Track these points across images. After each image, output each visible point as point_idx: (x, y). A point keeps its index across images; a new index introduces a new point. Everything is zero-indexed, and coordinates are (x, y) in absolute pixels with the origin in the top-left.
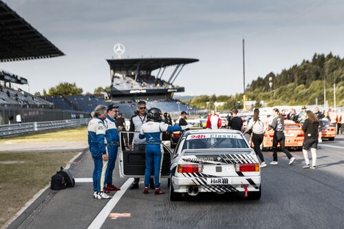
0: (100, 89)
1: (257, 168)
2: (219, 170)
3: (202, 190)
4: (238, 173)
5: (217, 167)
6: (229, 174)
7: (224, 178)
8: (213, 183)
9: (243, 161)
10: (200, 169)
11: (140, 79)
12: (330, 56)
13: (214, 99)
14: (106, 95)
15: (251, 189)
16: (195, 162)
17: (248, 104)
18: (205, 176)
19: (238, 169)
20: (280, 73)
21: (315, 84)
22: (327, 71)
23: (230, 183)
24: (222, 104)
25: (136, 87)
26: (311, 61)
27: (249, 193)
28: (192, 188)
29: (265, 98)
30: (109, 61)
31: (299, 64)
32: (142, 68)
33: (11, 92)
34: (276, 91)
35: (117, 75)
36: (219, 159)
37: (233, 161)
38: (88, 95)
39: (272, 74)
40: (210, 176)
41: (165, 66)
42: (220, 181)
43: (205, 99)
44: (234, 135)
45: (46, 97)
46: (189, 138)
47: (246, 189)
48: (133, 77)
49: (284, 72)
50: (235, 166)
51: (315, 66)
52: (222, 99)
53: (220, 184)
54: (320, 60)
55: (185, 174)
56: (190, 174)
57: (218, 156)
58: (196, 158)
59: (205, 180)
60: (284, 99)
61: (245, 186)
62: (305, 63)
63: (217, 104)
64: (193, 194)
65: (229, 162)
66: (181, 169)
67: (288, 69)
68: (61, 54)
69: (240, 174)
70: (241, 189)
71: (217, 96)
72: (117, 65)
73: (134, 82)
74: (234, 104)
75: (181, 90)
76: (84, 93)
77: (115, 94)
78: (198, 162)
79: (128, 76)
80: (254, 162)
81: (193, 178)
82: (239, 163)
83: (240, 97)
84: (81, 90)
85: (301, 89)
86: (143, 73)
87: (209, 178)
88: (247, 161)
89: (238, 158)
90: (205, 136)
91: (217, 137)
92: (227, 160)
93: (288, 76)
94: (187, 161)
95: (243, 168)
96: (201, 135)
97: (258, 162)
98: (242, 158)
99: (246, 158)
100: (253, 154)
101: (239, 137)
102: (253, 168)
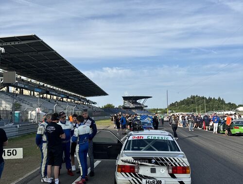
0: (120, 106)
1: (187, 171)
2: (153, 171)
4: (170, 174)
7: (159, 179)
9: (175, 164)
10: (136, 170)
11: (133, 103)
12: (197, 96)
13: (158, 110)
14: (122, 108)
16: (132, 163)
18: (142, 177)
19: (171, 171)
21: (192, 105)
22: (196, 101)
25: (132, 106)
26: (190, 97)
29: (174, 110)
30: (123, 97)
32: (133, 99)
33: (92, 107)
34: (178, 108)
35: (125, 101)
37: (166, 164)
38: (116, 108)
39: (177, 102)
40: (146, 177)
41: (141, 99)
42: (154, 182)
44: (166, 137)
45: (102, 109)
46: (131, 138)
48: (131, 102)
50: (168, 169)
51: (191, 99)
52: (160, 110)
54: (193, 97)
55: (123, 173)
56: (128, 174)
57: (153, 158)
58: (133, 159)
59: (141, 181)
62: (188, 98)
65: (162, 165)
66: (120, 169)
67: (182, 100)
68: (108, 95)
69: (172, 176)
71: (159, 109)
72: (125, 98)
73: (131, 104)
74: (164, 111)
75: (146, 107)
77: (125, 108)
78: (135, 164)
79: (129, 102)
80: (186, 166)
81: (130, 178)
82: (172, 165)
84: (114, 106)
85: (187, 107)
86: (134, 101)
87: (145, 179)
88: (179, 164)
89: (170, 161)
90: (143, 137)
91: (153, 138)
92: (160, 162)
93: (182, 102)
94: (125, 162)
95: (175, 171)
96: (140, 136)
97: (189, 165)
98: (174, 161)
99: (178, 161)
100: (183, 157)
101: (170, 139)
102: (184, 171)
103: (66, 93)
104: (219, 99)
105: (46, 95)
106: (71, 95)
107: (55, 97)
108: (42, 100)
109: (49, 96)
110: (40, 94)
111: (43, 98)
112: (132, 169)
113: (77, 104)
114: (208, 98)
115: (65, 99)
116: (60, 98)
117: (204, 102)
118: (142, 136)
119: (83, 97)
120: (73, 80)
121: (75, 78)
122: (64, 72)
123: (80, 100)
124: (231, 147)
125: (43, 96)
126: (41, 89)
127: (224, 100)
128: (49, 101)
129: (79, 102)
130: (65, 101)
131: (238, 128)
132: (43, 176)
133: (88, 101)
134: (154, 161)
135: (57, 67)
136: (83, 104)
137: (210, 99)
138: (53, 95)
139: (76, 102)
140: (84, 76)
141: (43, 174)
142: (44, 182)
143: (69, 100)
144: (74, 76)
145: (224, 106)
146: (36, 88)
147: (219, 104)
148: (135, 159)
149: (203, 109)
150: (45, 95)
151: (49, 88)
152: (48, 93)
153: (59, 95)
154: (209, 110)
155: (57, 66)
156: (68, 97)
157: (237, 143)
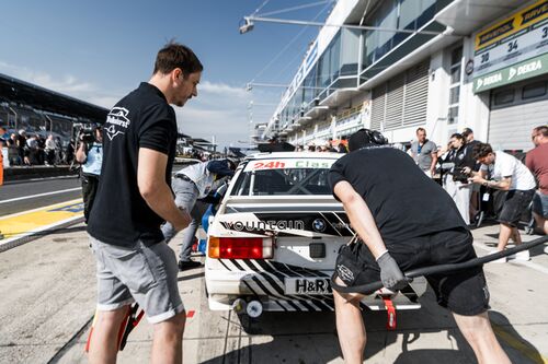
2: (318, 252)
3: (273, 307)
5: (312, 245)
8: (301, 292)
10: (266, 251)
16: (255, 231)
18: (282, 270)
36: (319, 223)
40: (294, 271)
42: (319, 285)
46: (250, 167)
53: (320, 292)
55: (227, 262)
56: (240, 262)
58: (257, 220)
65: (346, 233)
66: (217, 250)
78: (262, 232)
87: (292, 275)
90: (283, 165)
91: (310, 167)
92: (340, 227)
96: (276, 161)
112: (255, 250)
118: (281, 161)
134: (322, 223)
148: (264, 218)
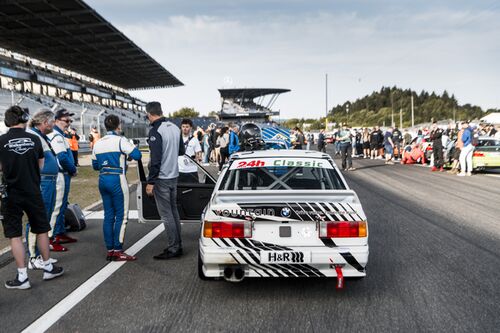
0: (213, 112)
1: (361, 230)
2: (285, 232)
3: (252, 273)
4: (323, 239)
5: (281, 228)
6: (306, 240)
7: (295, 250)
8: (272, 262)
9: (333, 216)
10: (247, 232)
11: (245, 105)
12: (395, 88)
13: (303, 121)
14: (217, 117)
15: (350, 272)
16: (238, 217)
17: (329, 125)
18: (259, 246)
19: (324, 232)
20: (355, 101)
21: (383, 111)
22: (392, 100)
23: (307, 260)
24: (309, 125)
25: (241, 112)
26: (379, 92)
27: (347, 279)
28: (231, 269)
29: (343, 121)
30: (220, 91)
31: (370, 94)
32: (246, 96)
33: (141, 114)
34: (351, 116)
35: (226, 101)
36: (286, 211)
37: (314, 216)
38: (204, 117)
39: (348, 103)
40: (268, 246)
41: (264, 94)
42: (286, 257)
43: (296, 121)
44: (317, 161)
46: (235, 165)
47: (339, 272)
48: (239, 103)
49: (358, 101)
50: (318, 227)
51: (382, 97)
52: (309, 121)
53: (286, 262)
54: (386, 92)
55: (218, 240)
56: (227, 240)
57: (285, 206)
58: (239, 208)
59: (257, 255)
60: (358, 122)
61: (338, 267)
62: (375, 94)
63: (305, 125)
64: (233, 279)
65: (306, 218)
66: (210, 231)
67: (361, 98)
68: (182, 84)
69: (328, 242)
70: (330, 273)
71: (305, 119)
72: (226, 94)
73: (239, 107)
74: (318, 125)
75: (277, 113)
76: (200, 116)
77: (224, 117)
78: (243, 218)
79: (235, 102)
80: (357, 219)
81: (234, 249)
82: (327, 219)
83: (323, 120)
84: (198, 114)
85: (371, 114)
86: (246, 100)
87: (265, 249)
88: (342, 216)
89: (324, 210)
90: (263, 163)
91: (286, 165)
92: (302, 214)
93: (361, 104)
94: (221, 215)
95: (334, 231)
96: (256, 160)
97: (364, 218)
98: (333, 210)
99: (341, 209)
100: (354, 201)
101: (326, 165)
102: (354, 230)
103: (81, 81)
104: (445, 95)
105: (29, 83)
106: (91, 85)
107: (52, 91)
108: (20, 95)
109: (37, 88)
110: (15, 80)
111: (22, 92)
112: (238, 231)
113: (107, 107)
114: (419, 94)
115: (76, 96)
116: (63, 92)
117: (409, 102)
118: (262, 160)
119: (121, 90)
120: (94, 46)
121: (99, 41)
122: (72, 27)
123: (114, 98)
124: (462, 195)
125: (23, 87)
126: (16, 69)
127: (456, 98)
128: (39, 100)
129: (113, 103)
130: (77, 102)
131: (482, 155)
132: (33, 255)
133: (133, 101)
134: (288, 211)
135: (54, 15)
136: (123, 108)
137: (425, 96)
138: (47, 84)
139: (104, 101)
140: (121, 37)
141: (32, 250)
142: (35, 268)
143: (87, 98)
144: (98, 36)
145: (454, 112)
146: (5, 66)
147: (443, 108)
148: (245, 207)
149: (407, 119)
150: (27, 86)
151: (37, 68)
152: (33, 79)
153: (61, 85)
154: (421, 122)
155: (55, 11)
156: (83, 91)
157: (479, 188)
